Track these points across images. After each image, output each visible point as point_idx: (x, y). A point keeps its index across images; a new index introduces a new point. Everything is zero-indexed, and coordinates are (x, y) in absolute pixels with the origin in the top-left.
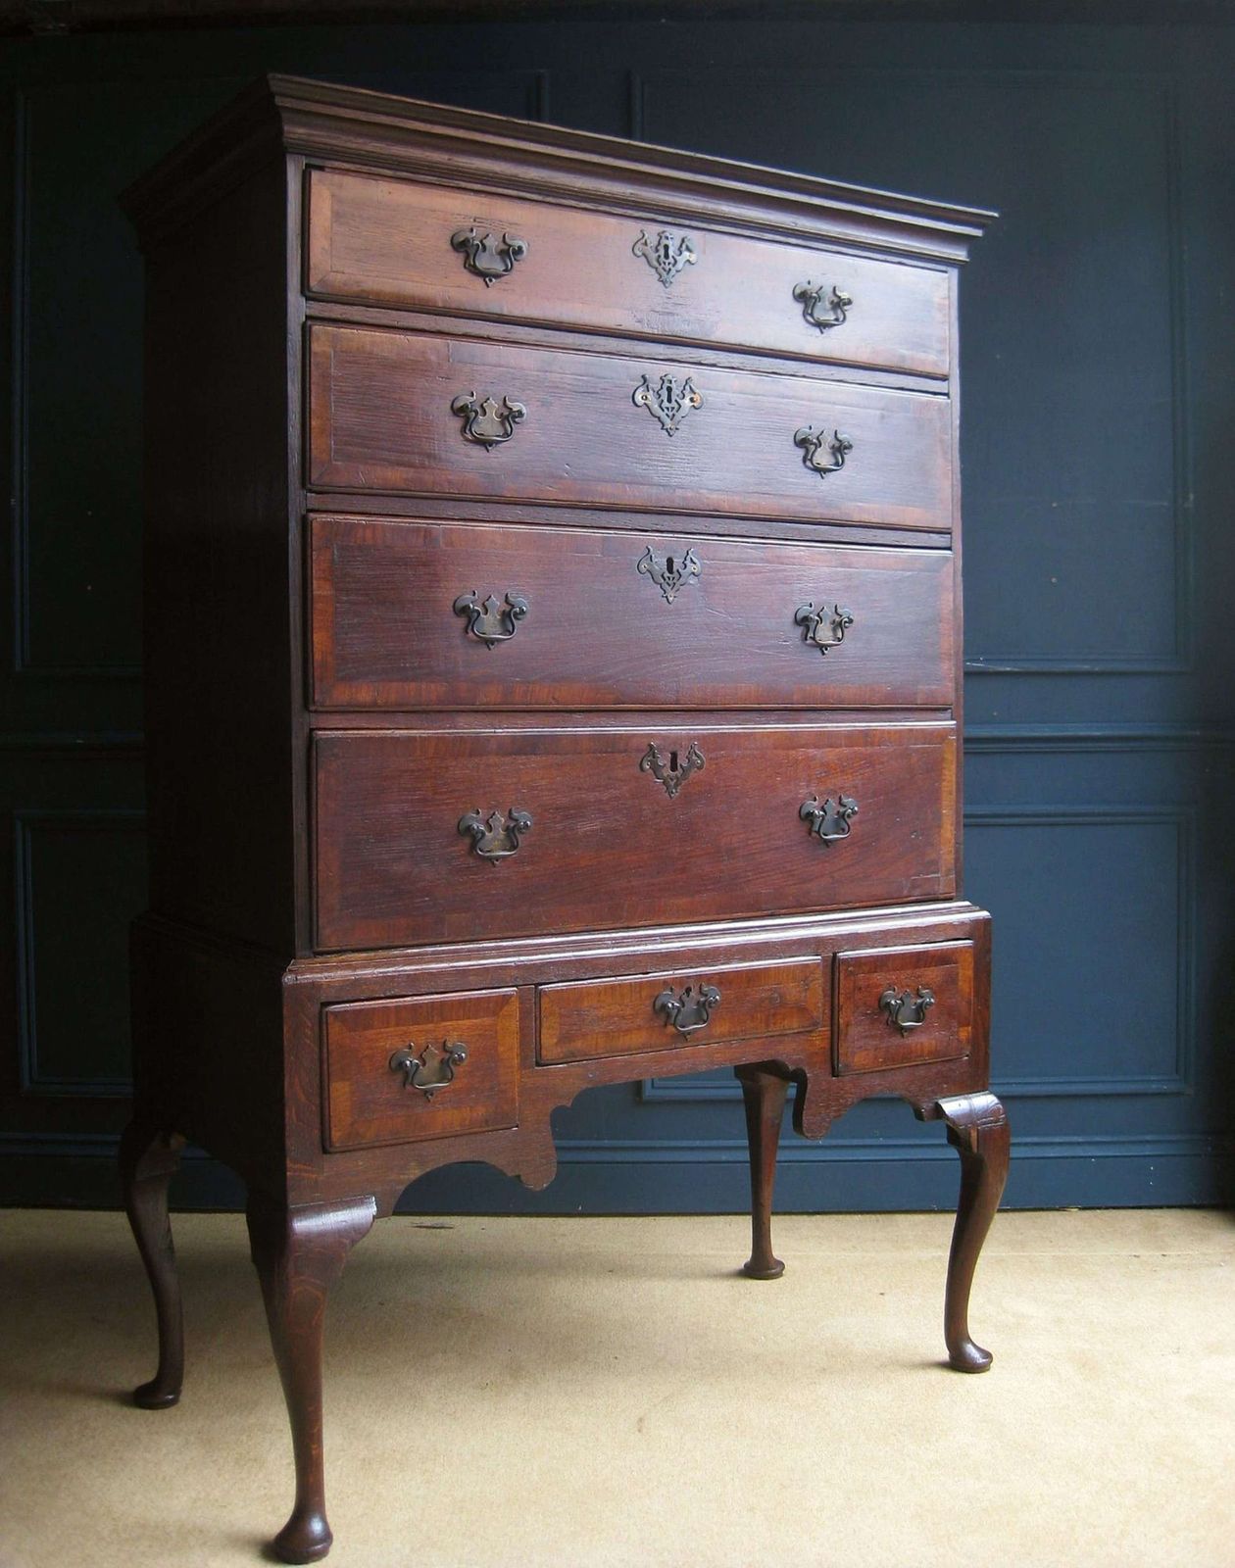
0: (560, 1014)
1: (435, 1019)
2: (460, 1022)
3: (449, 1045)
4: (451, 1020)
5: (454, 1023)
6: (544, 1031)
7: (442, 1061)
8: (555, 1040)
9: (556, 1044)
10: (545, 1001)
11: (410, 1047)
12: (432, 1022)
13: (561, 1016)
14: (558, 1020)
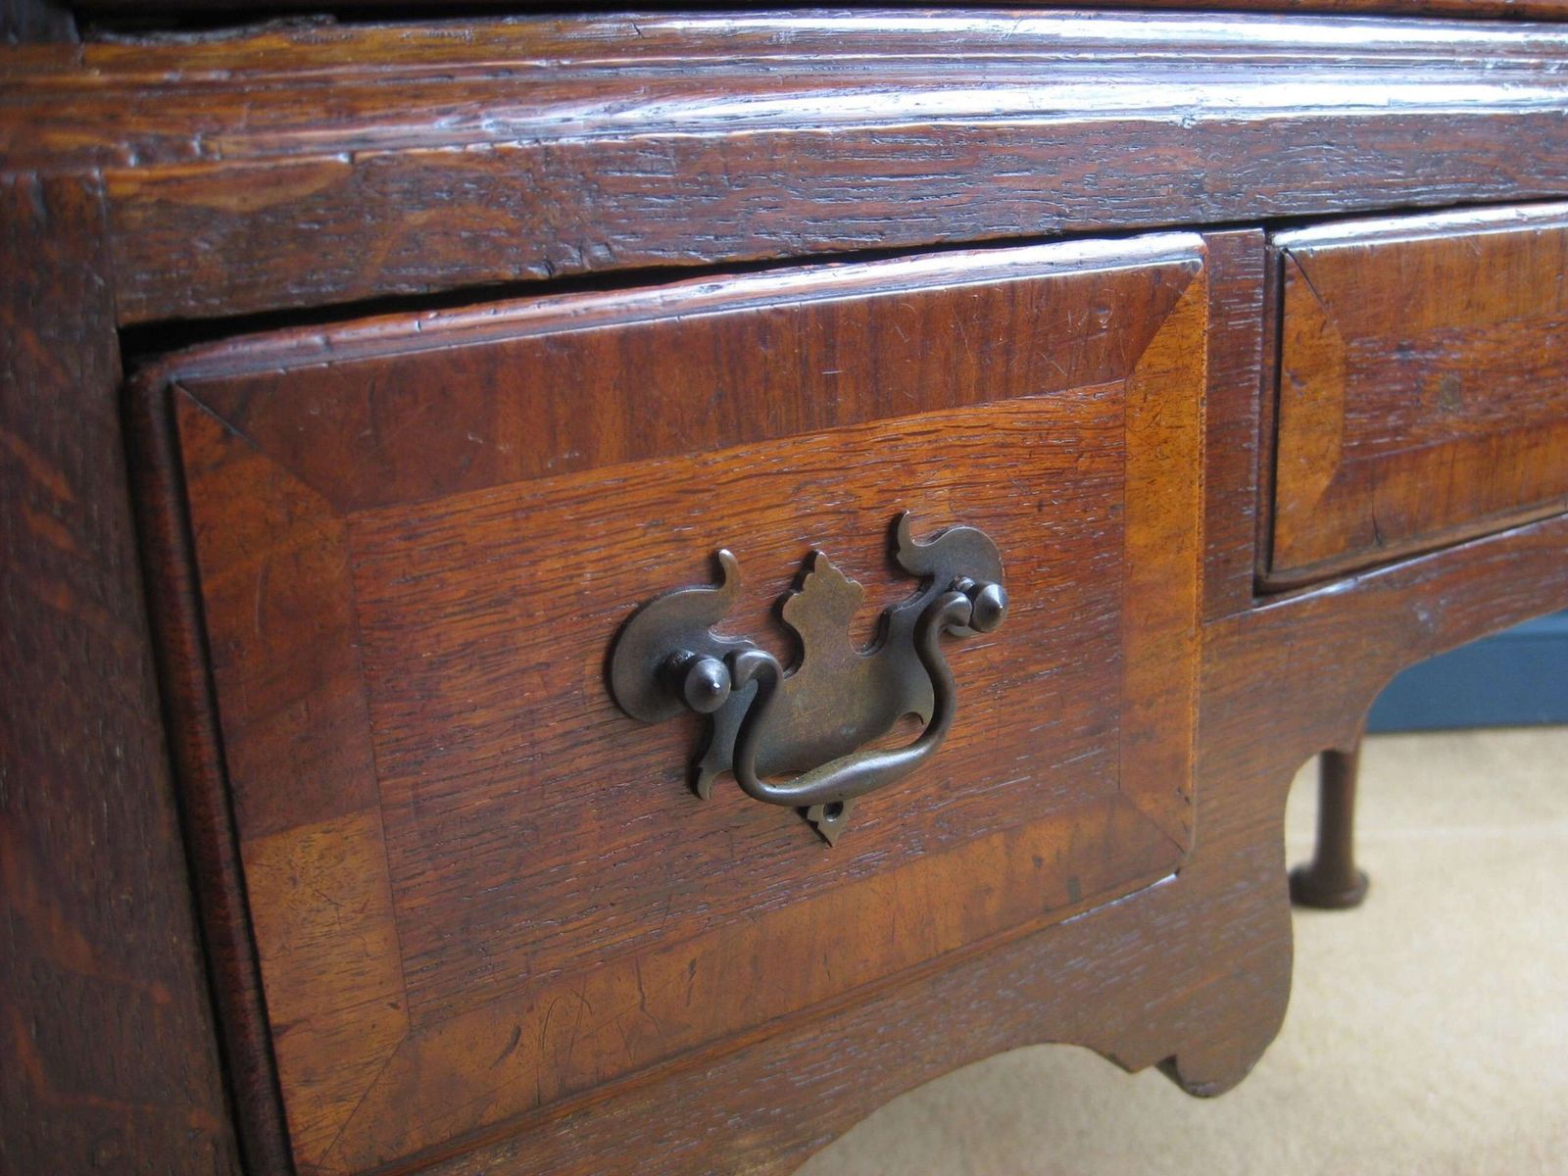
0: (1346, 361)
1: (845, 401)
2: (965, 414)
3: (916, 538)
4: (921, 406)
5: (937, 418)
6: (1289, 441)
7: (883, 629)
8: (1324, 482)
9: (1328, 494)
10: (1299, 298)
11: (717, 572)
12: (830, 419)
13: (1350, 367)
14: (1338, 390)
